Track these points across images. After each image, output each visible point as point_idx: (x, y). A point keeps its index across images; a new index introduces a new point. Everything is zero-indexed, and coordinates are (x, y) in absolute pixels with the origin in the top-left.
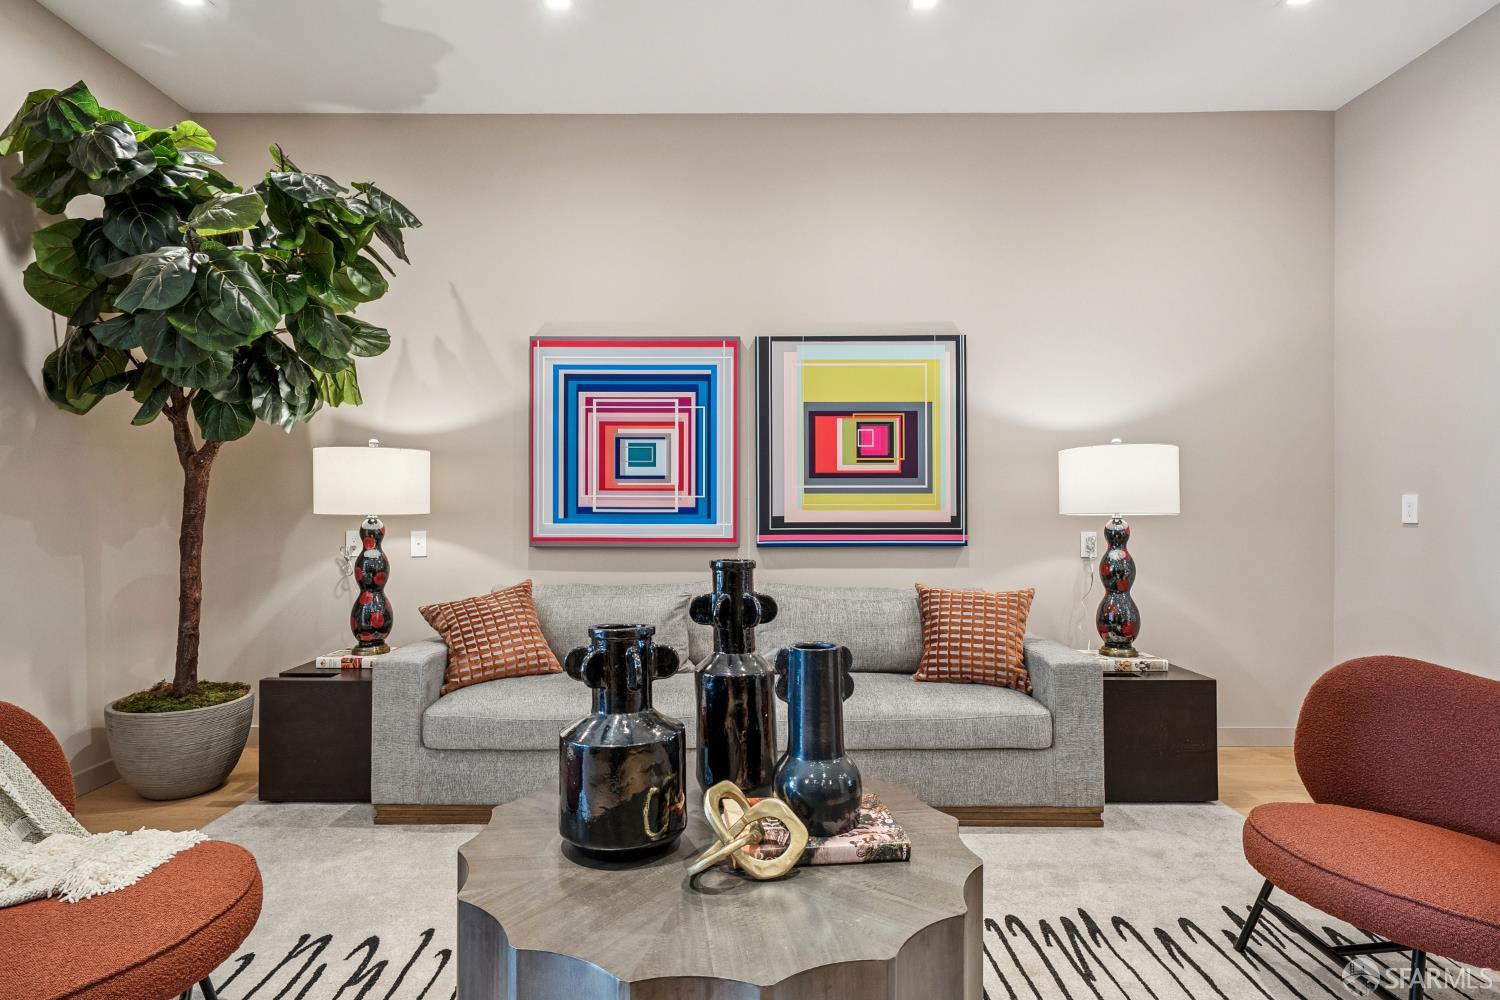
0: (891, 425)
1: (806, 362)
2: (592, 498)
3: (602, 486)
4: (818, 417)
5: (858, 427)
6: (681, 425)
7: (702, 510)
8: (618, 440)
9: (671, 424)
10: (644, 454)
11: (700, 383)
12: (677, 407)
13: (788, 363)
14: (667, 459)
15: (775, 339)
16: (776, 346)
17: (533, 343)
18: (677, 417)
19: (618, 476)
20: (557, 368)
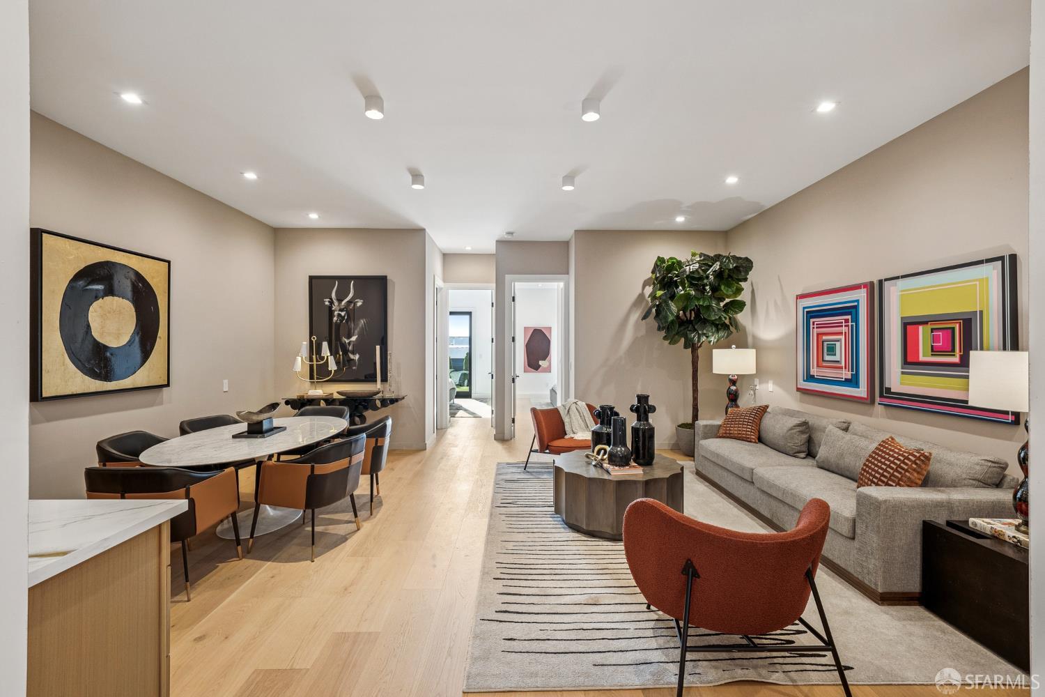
0: (953, 329)
1: (902, 291)
2: (814, 371)
3: (818, 366)
4: (909, 325)
5: (932, 332)
6: (845, 333)
7: (853, 382)
8: (823, 342)
9: (841, 333)
10: (832, 350)
11: (852, 310)
12: (844, 324)
13: (893, 293)
14: (840, 354)
15: (886, 280)
16: (886, 284)
17: (797, 298)
18: (844, 329)
19: (823, 361)
20: (804, 308)
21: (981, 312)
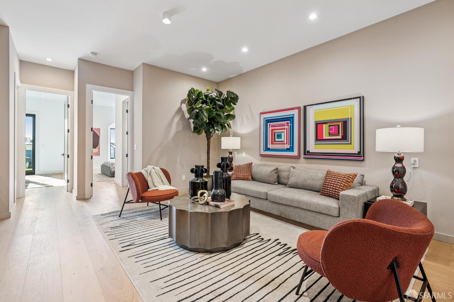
0: (339, 125)
1: (315, 110)
2: (270, 146)
3: (272, 144)
4: (319, 125)
5: (329, 127)
6: (287, 129)
7: (291, 149)
8: (275, 133)
9: (285, 129)
10: (279, 136)
11: (290, 119)
12: (286, 125)
13: (311, 111)
14: (284, 138)
15: (308, 106)
16: (308, 107)
17: (260, 114)
18: (286, 127)
19: (275, 141)
20: (264, 118)
21: (351, 118)
